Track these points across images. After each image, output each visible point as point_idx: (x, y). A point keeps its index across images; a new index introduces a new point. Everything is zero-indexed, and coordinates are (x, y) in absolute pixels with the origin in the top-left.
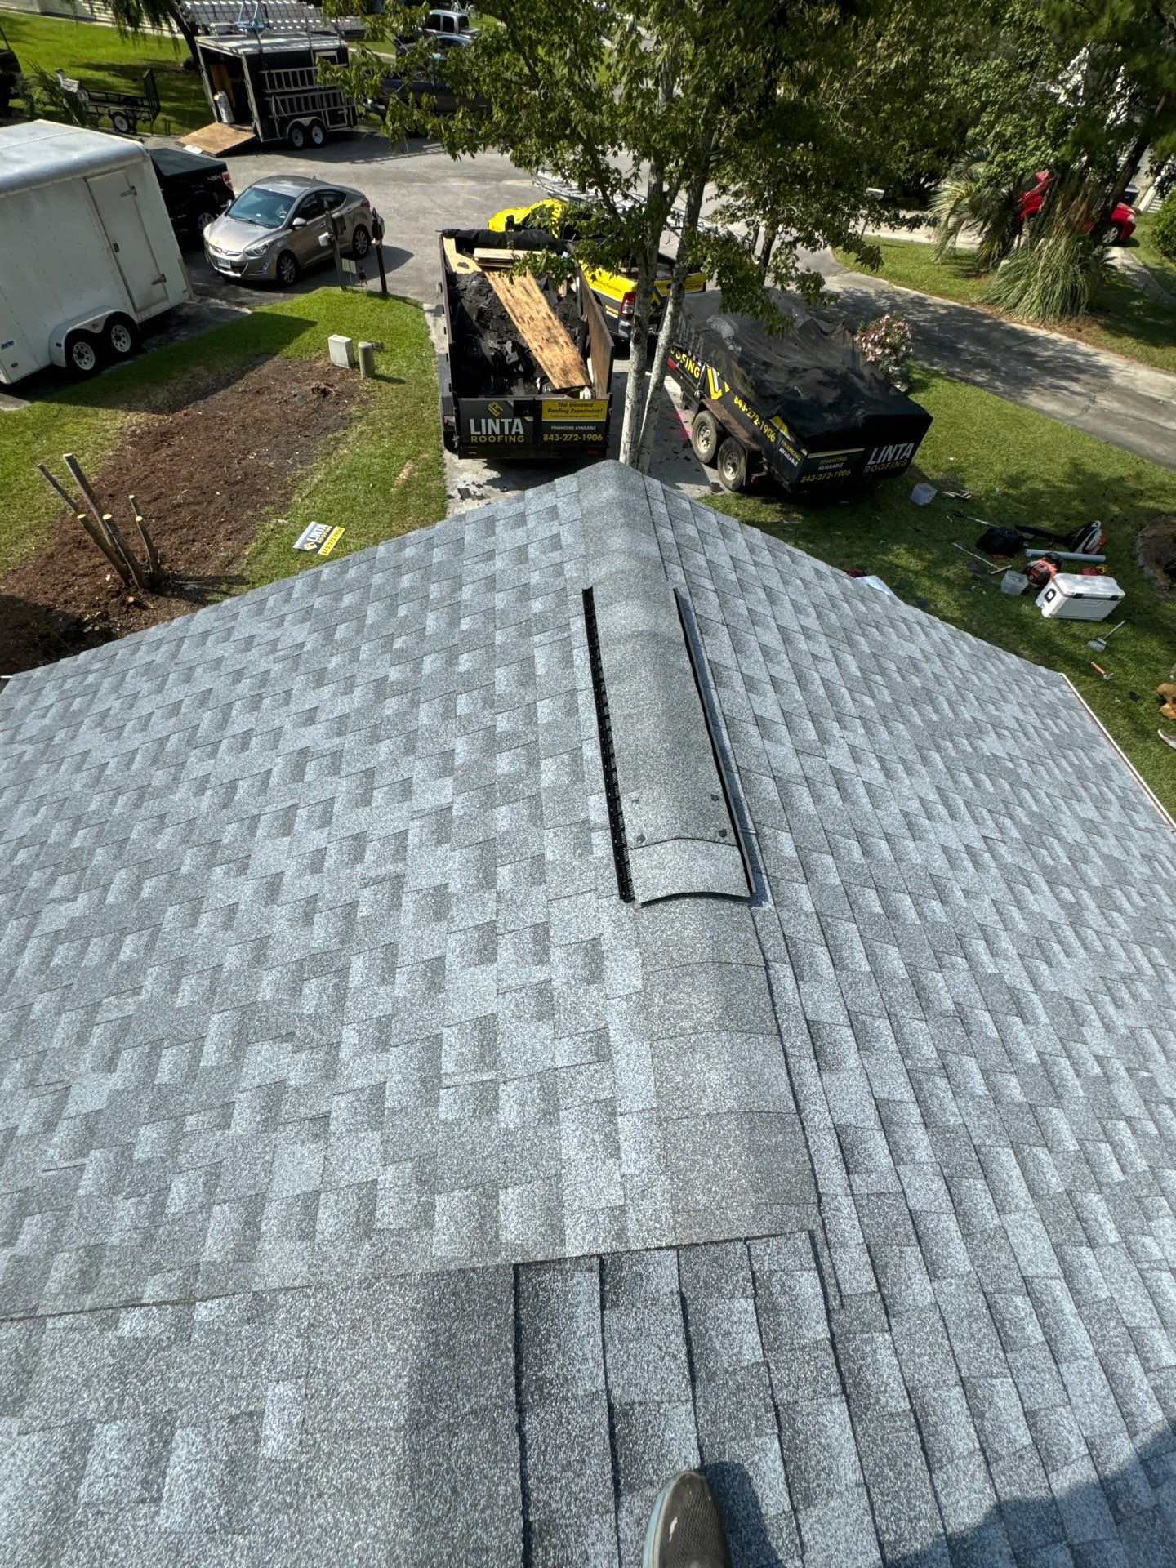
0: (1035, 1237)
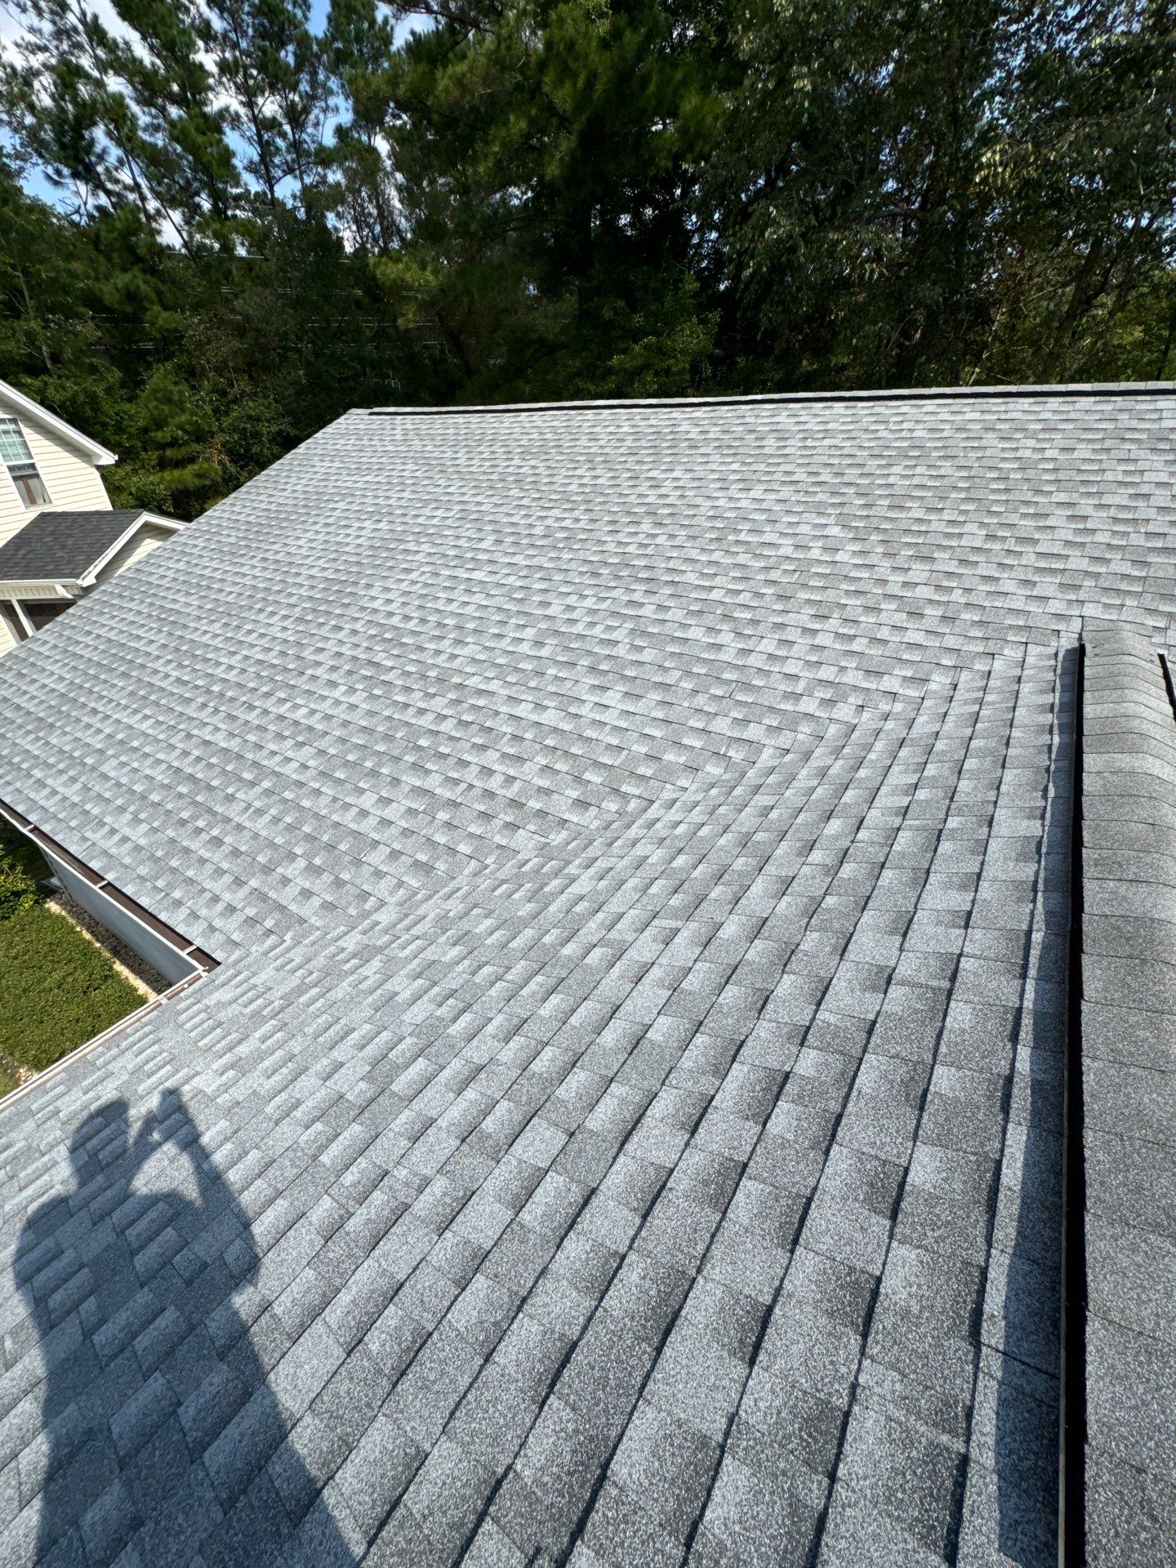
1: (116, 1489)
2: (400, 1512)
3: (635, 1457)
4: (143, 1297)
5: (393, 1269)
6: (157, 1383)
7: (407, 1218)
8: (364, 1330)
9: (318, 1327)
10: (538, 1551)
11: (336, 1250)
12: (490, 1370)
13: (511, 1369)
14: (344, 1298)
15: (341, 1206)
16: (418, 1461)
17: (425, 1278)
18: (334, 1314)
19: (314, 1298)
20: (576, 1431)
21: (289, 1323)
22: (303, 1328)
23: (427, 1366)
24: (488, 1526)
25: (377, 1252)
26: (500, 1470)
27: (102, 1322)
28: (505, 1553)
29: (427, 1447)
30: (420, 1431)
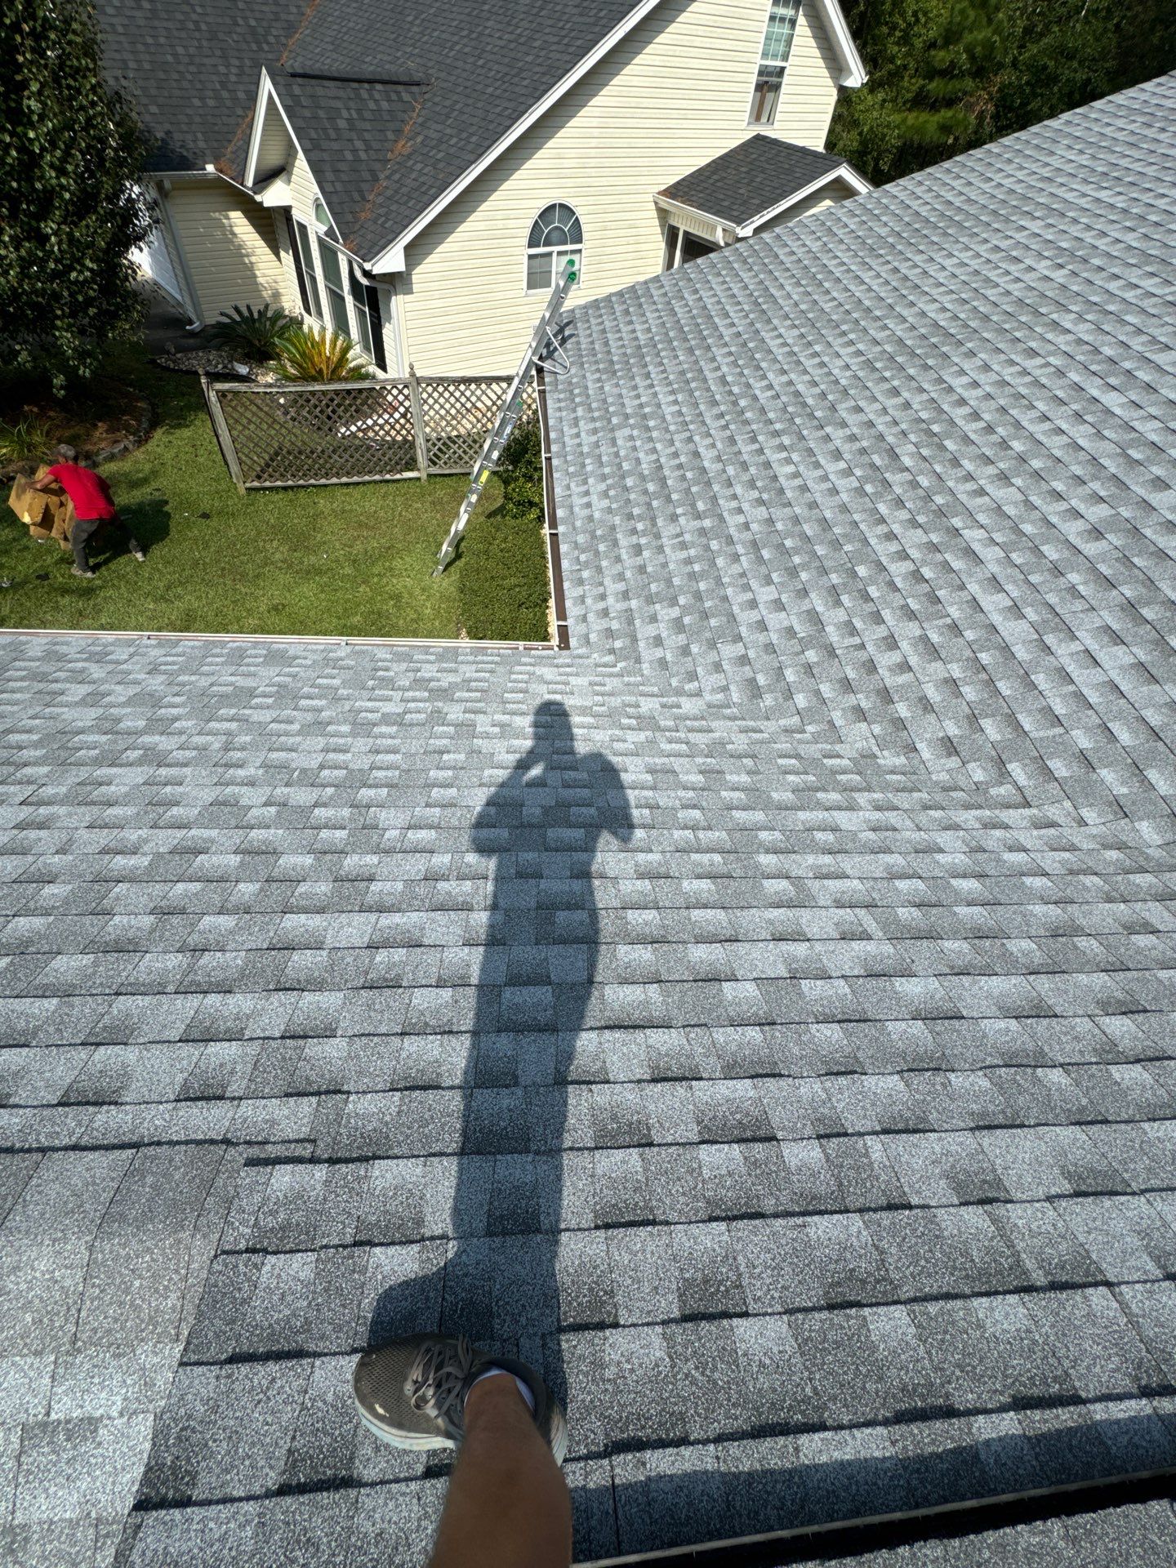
0: (349, 925)
1: (258, 886)
2: (301, 1042)
3: (388, 1175)
4: (346, 812)
5: (428, 932)
6: (309, 860)
7: (463, 914)
8: (386, 944)
9: (373, 917)
10: (314, 1141)
11: (421, 890)
12: (396, 1040)
13: (404, 1054)
14: (397, 918)
15: (450, 869)
16: (329, 1033)
17: (432, 957)
18: (386, 920)
19: (389, 901)
20: (387, 1124)
21: (369, 900)
22: (370, 910)
23: (381, 998)
24: (314, 1100)
25: (433, 914)
26: (345, 1088)
27: (325, 805)
28: (305, 1121)
29: (339, 1033)
30: (345, 1025)
